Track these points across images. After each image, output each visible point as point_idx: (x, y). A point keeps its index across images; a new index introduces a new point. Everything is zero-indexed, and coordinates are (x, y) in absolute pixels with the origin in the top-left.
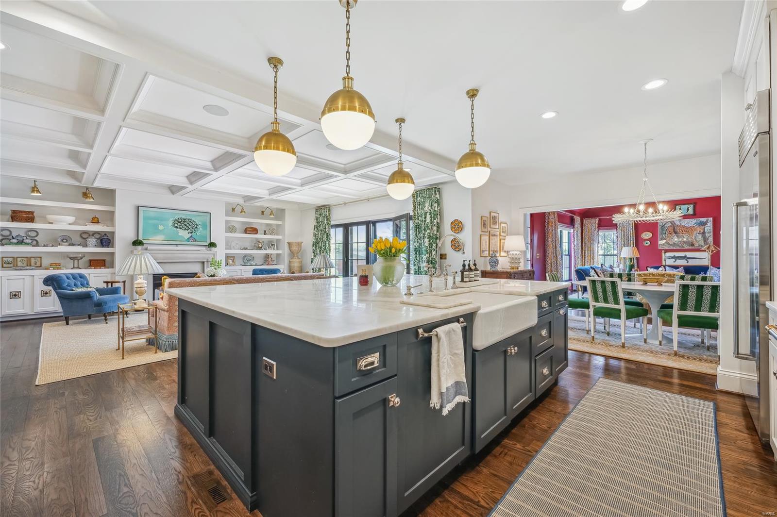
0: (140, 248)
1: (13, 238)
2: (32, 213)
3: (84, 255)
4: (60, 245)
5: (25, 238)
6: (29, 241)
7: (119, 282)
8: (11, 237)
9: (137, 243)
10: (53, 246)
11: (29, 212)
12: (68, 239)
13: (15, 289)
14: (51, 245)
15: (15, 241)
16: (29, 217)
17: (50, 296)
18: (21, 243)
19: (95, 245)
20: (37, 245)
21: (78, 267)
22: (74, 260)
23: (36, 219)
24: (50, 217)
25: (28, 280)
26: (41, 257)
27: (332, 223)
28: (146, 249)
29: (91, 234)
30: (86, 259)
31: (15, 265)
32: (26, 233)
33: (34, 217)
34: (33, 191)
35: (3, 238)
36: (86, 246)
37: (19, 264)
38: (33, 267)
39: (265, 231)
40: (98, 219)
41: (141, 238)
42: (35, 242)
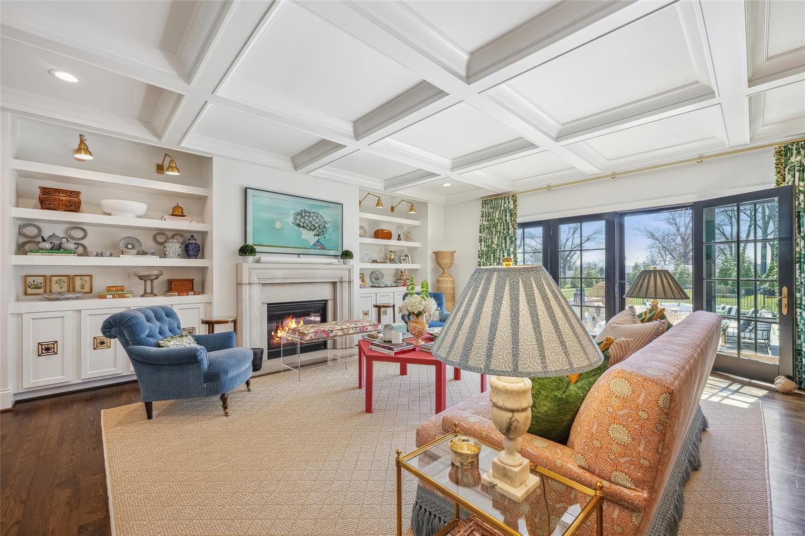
0: (250, 258)
1: (44, 240)
2: (77, 194)
3: (162, 270)
4: (123, 254)
5: (64, 240)
6: (71, 246)
7: (226, 322)
8: (40, 239)
9: (246, 250)
10: (111, 255)
11: (71, 192)
12: (136, 244)
13: (47, 338)
14: (108, 253)
15: (47, 245)
16: (72, 202)
17: (109, 347)
18: (57, 248)
19: (179, 255)
20: (85, 253)
21: (152, 293)
22: (145, 281)
23: (83, 206)
24: (108, 203)
25: (71, 318)
26: (91, 276)
27: (520, 220)
28: (258, 261)
29: (170, 234)
30: (164, 278)
31: (48, 291)
32: (67, 231)
33: (79, 203)
34: (79, 151)
35: (27, 240)
36: (164, 255)
37: (56, 288)
38: (80, 295)
39: (399, 235)
40: (182, 210)
41: (250, 242)
42: (81, 249)
